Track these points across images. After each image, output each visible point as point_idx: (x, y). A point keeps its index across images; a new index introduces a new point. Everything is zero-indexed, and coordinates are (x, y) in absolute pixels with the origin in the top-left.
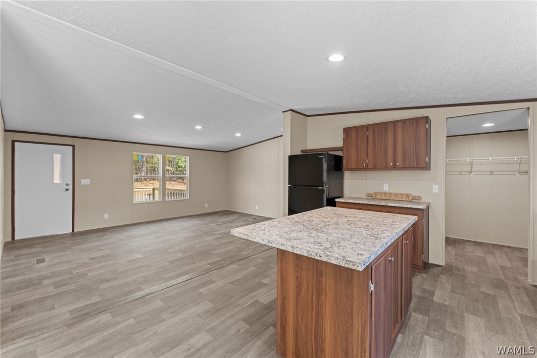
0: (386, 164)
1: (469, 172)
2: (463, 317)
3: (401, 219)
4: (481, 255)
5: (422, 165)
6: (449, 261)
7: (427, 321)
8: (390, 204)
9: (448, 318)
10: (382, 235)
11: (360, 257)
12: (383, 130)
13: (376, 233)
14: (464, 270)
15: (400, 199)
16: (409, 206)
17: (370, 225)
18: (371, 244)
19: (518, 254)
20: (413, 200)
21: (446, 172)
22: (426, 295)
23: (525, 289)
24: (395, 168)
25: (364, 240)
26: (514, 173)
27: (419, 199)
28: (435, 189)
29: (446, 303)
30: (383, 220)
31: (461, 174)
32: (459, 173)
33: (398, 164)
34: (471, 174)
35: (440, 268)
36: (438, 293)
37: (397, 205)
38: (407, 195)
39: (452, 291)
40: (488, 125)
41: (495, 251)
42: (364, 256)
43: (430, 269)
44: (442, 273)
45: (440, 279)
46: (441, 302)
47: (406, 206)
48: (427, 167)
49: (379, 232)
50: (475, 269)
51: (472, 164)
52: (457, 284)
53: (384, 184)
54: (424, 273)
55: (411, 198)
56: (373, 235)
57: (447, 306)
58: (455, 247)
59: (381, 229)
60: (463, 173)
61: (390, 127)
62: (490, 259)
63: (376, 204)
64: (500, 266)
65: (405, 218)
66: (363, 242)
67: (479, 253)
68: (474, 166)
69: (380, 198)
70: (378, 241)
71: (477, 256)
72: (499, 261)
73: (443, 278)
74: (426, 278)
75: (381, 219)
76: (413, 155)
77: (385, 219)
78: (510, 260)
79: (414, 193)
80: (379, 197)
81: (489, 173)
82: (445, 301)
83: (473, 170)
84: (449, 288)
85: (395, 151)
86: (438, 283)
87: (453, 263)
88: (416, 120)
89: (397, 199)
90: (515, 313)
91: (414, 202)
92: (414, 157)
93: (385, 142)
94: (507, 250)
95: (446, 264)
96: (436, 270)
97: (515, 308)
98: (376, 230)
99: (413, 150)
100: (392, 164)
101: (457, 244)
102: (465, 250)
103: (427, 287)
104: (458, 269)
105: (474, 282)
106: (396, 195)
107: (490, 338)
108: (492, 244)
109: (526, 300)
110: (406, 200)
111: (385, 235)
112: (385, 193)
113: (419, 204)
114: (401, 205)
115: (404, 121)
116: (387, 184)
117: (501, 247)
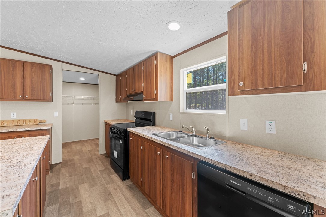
0: (15, 96)
1: (72, 103)
2: (78, 188)
3: (37, 140)
4: (79, 148)
5: (48, 98)
6: (65, 157)
7: (58, 207)
8: (19, 130)
9: (70, 194)
10: (25, 161)
11: (7, 200)
12: (11, 66)
13: (17, 161)
14: (73, 160)
15: (28, 124)
16: (38, 128)
17: (5, 155)
18: (16, 176)
19: (93, 142)
20: (40, 124)
21: (63, 103)
22: (54, 188)
23: (99, 157)
24: (23, 99)
25: (4, 175)
26: (91, 104)
27: (44, 122)
28: (56, 114)
29: (68, 186)
30: (20, 146)
31: (68, 105)
32: (67, 104)
33: (27, 96)
34: (74, 105)
35: (60, 165)
36: (61, 182)
37: (27, 129)
38: (35, 120)
39: (70, 176)
40: (82, 79)
41: (85, 143)
42: (12, 197)
43: (54, 168)
44: (62, 167)
45: (61, 172)
46: (65, 187)
47: (35, 129)
48: (50, 100)
49: (20, 160)
50: (78, 157)
51: (74, 99)
52: (71, 170)
53: (12, 113)
54: (51, 173)
55: (38, 122)
56: (14, 165)
57: (69, 187)
58: (66, 148)
59: (22, 156)
60: (69, 104)
61: (18, 65)
62: (84, 149)
63: (3, 131)
64: (88, 150)
65: (40, 138)
66: (5, 178)
67: (78, 147)
68: (75, 100)
69: (7, 125)
70: (24, 169)
71: (78, 149)
72: (87, 148)
73: (63, 170)
74: (52, 176)
75: (16, 145)
76: (40, 90)
77: (21, 144)
78: (91, 146)
79: (40, 118)
80: (5, 124)
81: (82, 104)
82: (67, 185)
83: (74, 102)
84: (67, 175)
85: (23, 86)
86: (61, 175)
87: (67, 158)
88: (43, 66)
89: (26, 124)
90: (98, 171)
91: (41, 125)
92: (41, 92)
93: (12, 76)
94: (89, 141)
95: (63, 161)
96: (58, 166)
97: (98, 169)
98: (16, 158)
99: (40, 87)
100: (21, 96)
101: (67, 146)
102: (72, 148)
103: (54, 182)
104: (70, 161)
105: (79, 165)
106: (24, 121)
107: (92, 192)
108: (83, 140)
109: (100, 162)
110: (34, 124)
111: (28, 160)
112: (13, 121)
113: (45, 125)
114: (30, 129)
115: (33, 64)
116: (15, 113)
117: (87, 140)
